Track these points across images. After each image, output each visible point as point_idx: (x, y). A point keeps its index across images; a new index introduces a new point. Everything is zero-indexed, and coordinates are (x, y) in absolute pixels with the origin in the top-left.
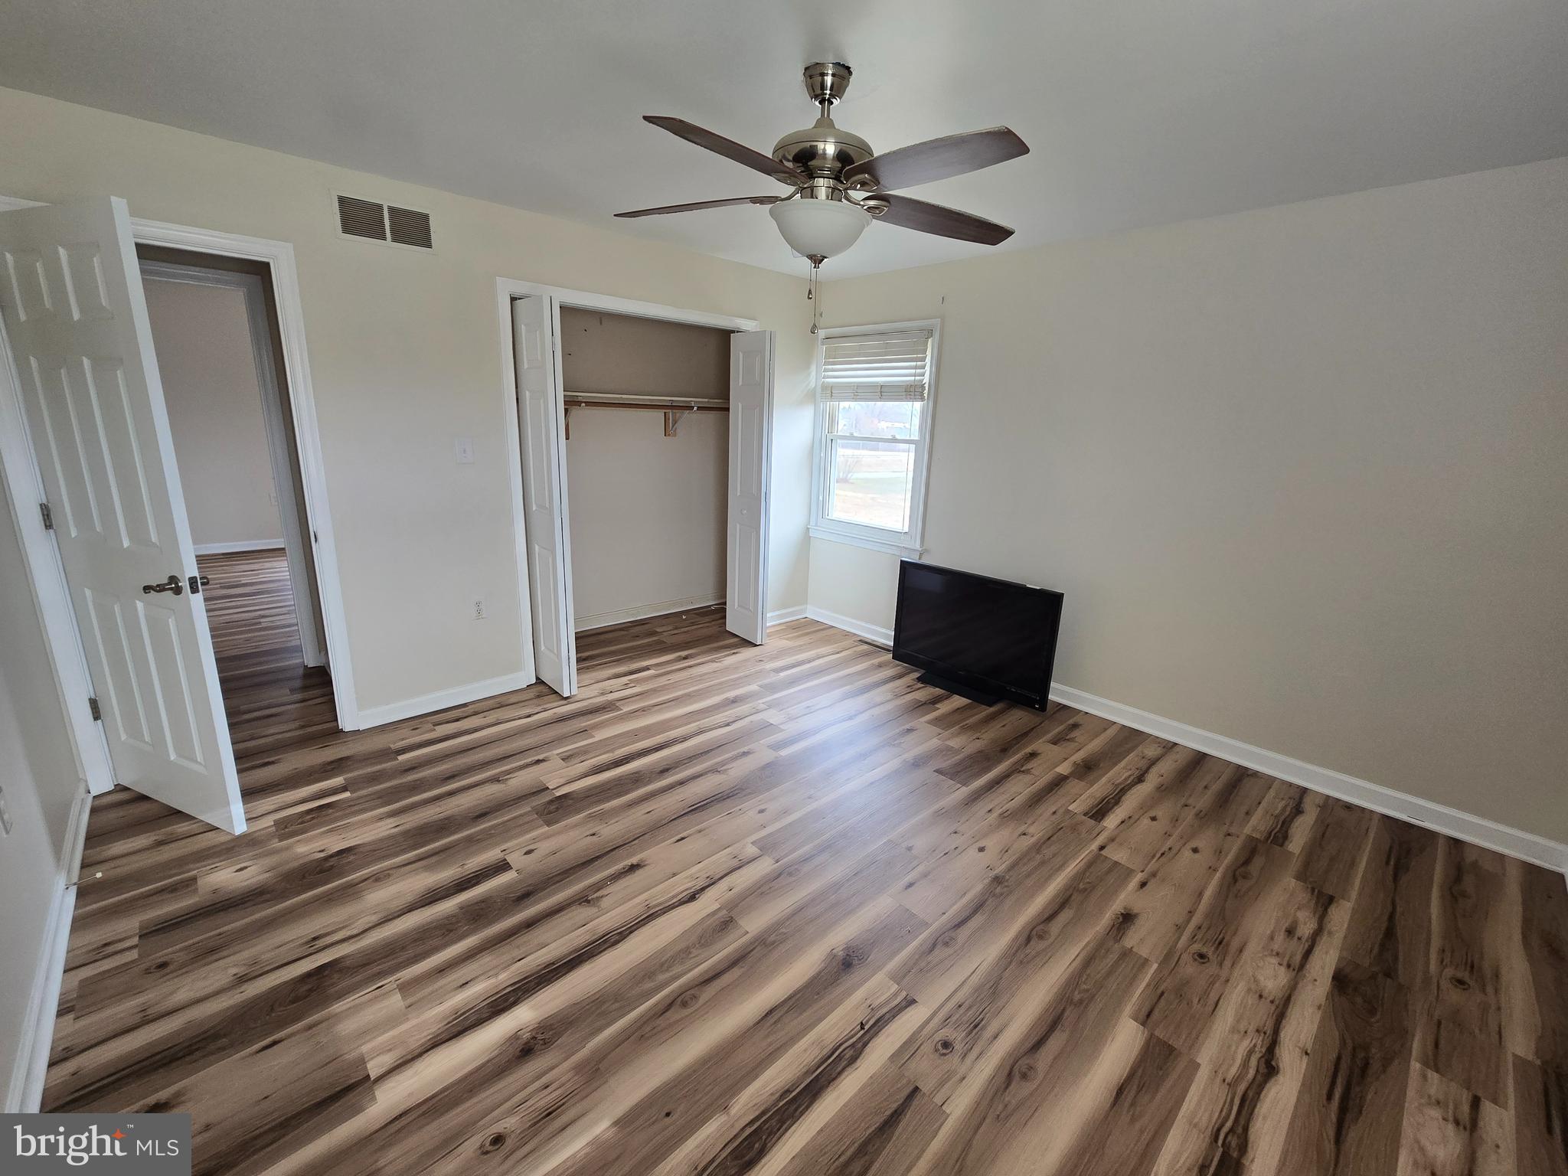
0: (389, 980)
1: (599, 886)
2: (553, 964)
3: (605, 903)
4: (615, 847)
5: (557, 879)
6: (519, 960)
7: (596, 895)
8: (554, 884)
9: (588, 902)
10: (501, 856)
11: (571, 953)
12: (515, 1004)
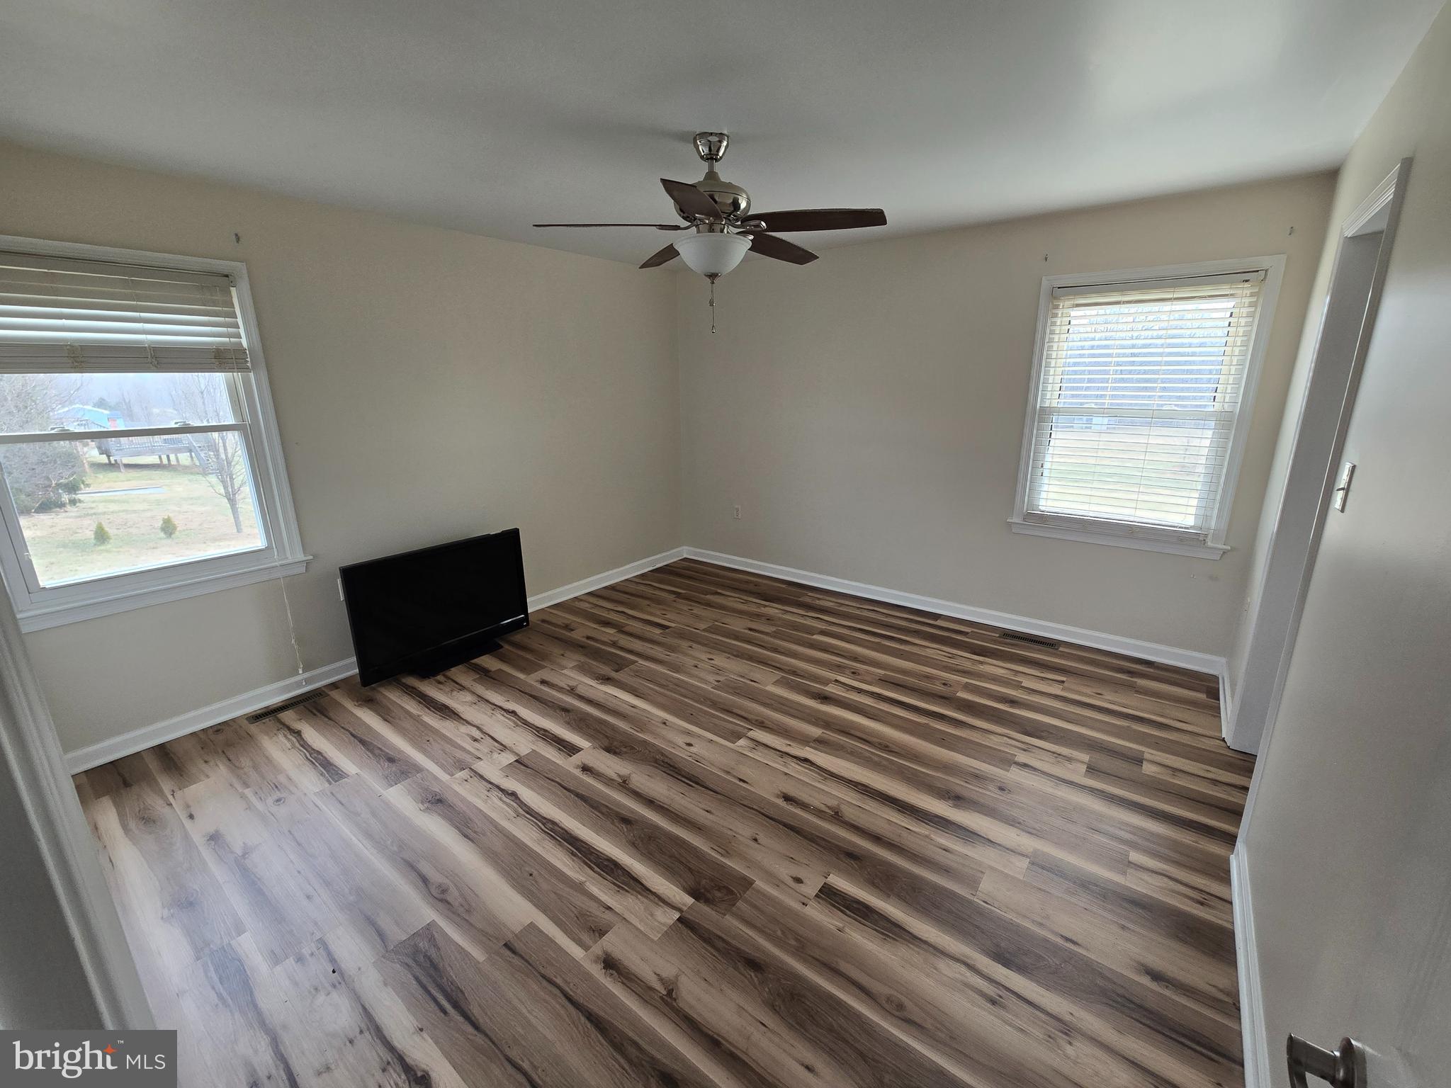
0: (977, 901)
1: (819, 813)
2: (899, 810)
3: (833, 803)
4: (768, 820)
5: (823, 843)
6: (909, 829)
7: (829, 811)
8: (829, 842)
9: (837, 813)
10: (812, 903)
11: (886, 805)
12: (937, 816)
